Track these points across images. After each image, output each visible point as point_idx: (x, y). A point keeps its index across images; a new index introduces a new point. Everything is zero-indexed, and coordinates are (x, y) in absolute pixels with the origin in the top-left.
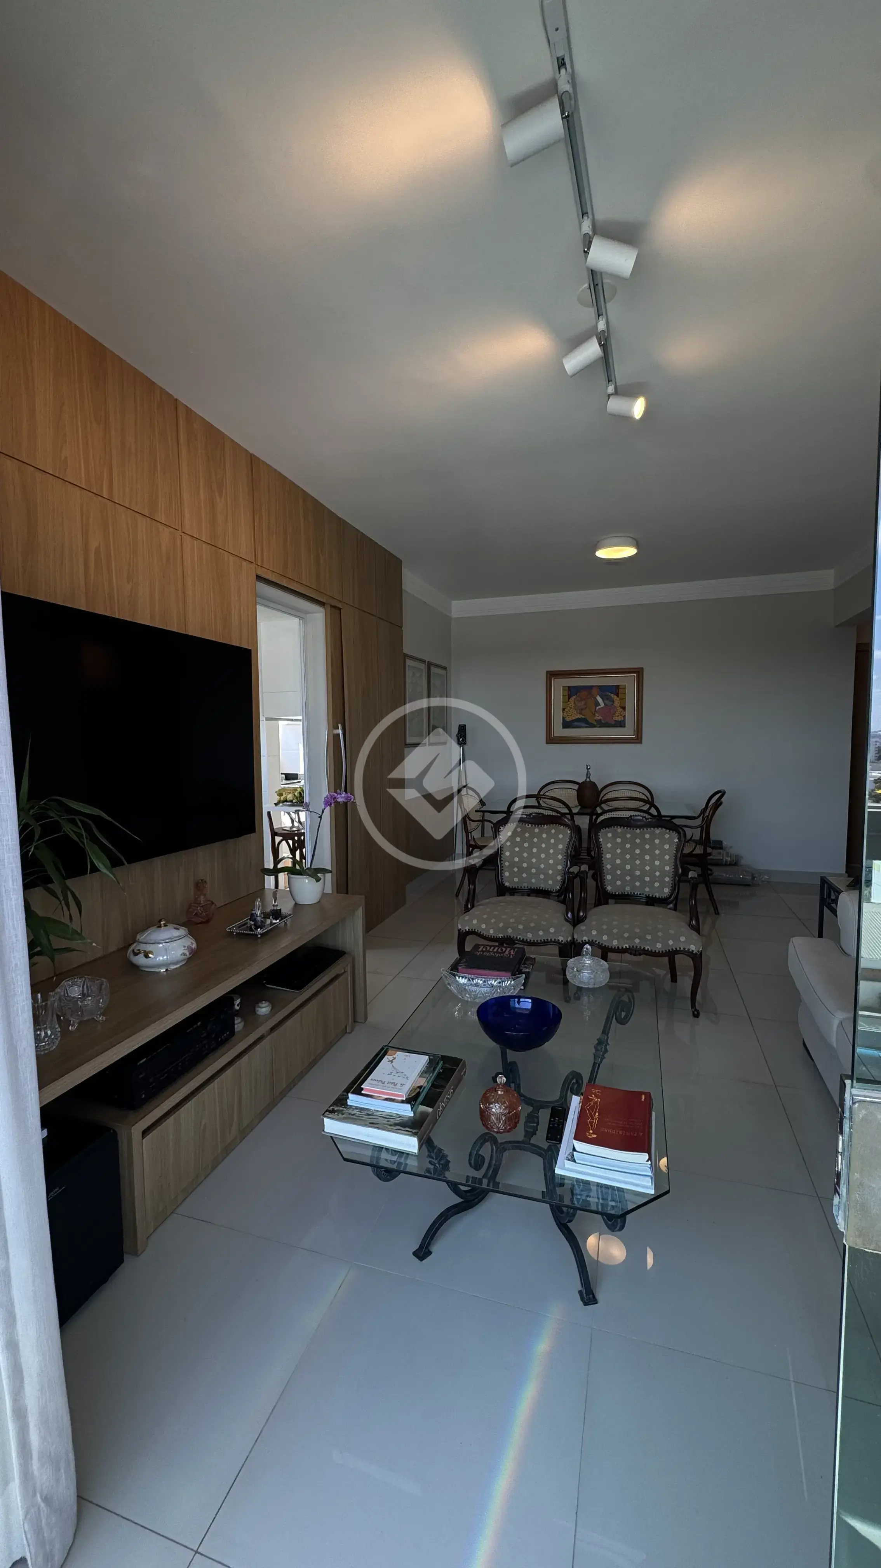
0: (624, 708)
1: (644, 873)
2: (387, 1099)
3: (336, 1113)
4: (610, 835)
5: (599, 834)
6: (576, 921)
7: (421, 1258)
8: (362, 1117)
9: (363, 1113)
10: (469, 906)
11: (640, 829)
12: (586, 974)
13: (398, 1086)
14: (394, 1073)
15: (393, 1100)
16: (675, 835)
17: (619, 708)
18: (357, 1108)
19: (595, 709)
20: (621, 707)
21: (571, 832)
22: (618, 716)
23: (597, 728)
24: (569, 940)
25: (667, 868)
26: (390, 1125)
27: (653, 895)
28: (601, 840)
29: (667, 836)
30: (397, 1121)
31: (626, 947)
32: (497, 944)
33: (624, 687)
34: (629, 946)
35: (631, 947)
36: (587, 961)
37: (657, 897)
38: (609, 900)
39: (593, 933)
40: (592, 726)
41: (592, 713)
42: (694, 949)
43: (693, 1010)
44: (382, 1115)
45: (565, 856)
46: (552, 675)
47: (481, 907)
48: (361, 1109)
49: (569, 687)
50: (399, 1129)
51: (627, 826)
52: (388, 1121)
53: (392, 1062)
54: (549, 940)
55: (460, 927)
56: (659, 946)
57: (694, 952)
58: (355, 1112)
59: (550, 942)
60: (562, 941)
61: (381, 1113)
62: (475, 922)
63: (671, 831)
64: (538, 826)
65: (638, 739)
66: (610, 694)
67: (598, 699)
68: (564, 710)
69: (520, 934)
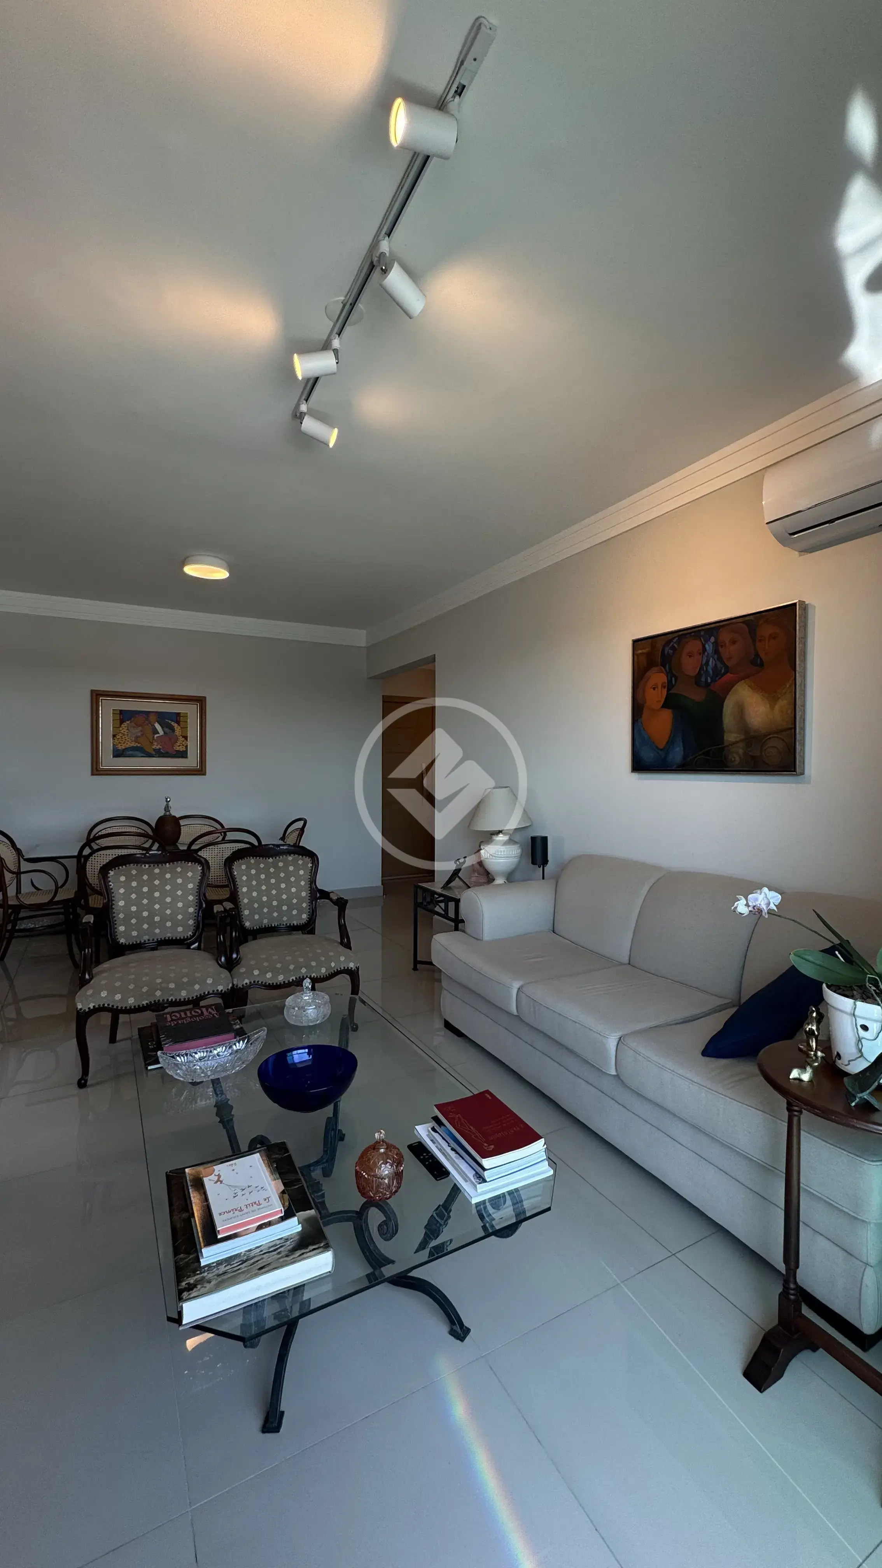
0: (186, 738)
1: (281, 903)
2: (260, 1227)
3: (199, 1287)
4: (244, 867)
5: (233, 867)
6: (230, 965)
7: (277, 1430)
8: (239, 1269)
9: (235, 1263)
10: (87, 977)
11: (273, 858)
12: (311, 1011)
13: (264, 1204)
14: (240, 1193)
15: (269, 1224)
16: (308, 859)
17: (181, 737)
18: (219, 1263)
19: (154, 737)
20: (183, 737)
21: (203, 867)
22: (179, 746)
23: (154, 758)
24: (229, 988)
25: (304, 894)
26: (287, 1256)
27: (290, 924)
28: (235, 873)
29: (300, 862)
30: (289, 1245)
31: (293, 980)
32: (191, 1006)
33: (186, 715)
34: (296, 978)
35: (298, 978)
36: (307, 997)
37: (295, 924)
38: (258, 936)
39: (255, 974)
40: (150, 755)
41: (150, 742)
42: (352, 966)
43: (352, 1025)
44: (261, 1251)
45: (197, 896)
46: (96, 696)
47: (104, 975)
48: (228, 1260)
49: (121, 711)
50: (303, 1254)
51: (260, 856)
52: (279, 1253)
53: (221, 1182)
54: (206, 993)
55: (79, 1007)
56: (323, 970)
57: (353, 969)
58: (222, 1269)
59: (207, 995)
60: (222, 990)
61: (258, 1250)
62: (104, 994)
63: (304, 857)
64: (158, 865)
65: (200, 771)
66: (170, 722)
67: (156, 726)
68: (114, 736)
69: (172, 995)
